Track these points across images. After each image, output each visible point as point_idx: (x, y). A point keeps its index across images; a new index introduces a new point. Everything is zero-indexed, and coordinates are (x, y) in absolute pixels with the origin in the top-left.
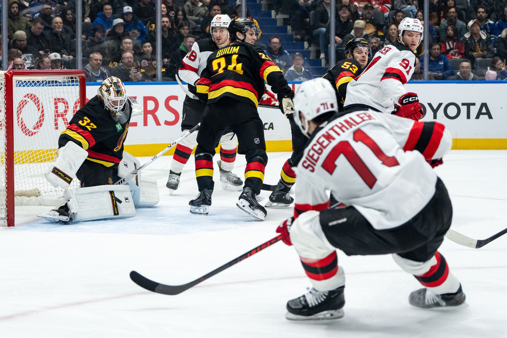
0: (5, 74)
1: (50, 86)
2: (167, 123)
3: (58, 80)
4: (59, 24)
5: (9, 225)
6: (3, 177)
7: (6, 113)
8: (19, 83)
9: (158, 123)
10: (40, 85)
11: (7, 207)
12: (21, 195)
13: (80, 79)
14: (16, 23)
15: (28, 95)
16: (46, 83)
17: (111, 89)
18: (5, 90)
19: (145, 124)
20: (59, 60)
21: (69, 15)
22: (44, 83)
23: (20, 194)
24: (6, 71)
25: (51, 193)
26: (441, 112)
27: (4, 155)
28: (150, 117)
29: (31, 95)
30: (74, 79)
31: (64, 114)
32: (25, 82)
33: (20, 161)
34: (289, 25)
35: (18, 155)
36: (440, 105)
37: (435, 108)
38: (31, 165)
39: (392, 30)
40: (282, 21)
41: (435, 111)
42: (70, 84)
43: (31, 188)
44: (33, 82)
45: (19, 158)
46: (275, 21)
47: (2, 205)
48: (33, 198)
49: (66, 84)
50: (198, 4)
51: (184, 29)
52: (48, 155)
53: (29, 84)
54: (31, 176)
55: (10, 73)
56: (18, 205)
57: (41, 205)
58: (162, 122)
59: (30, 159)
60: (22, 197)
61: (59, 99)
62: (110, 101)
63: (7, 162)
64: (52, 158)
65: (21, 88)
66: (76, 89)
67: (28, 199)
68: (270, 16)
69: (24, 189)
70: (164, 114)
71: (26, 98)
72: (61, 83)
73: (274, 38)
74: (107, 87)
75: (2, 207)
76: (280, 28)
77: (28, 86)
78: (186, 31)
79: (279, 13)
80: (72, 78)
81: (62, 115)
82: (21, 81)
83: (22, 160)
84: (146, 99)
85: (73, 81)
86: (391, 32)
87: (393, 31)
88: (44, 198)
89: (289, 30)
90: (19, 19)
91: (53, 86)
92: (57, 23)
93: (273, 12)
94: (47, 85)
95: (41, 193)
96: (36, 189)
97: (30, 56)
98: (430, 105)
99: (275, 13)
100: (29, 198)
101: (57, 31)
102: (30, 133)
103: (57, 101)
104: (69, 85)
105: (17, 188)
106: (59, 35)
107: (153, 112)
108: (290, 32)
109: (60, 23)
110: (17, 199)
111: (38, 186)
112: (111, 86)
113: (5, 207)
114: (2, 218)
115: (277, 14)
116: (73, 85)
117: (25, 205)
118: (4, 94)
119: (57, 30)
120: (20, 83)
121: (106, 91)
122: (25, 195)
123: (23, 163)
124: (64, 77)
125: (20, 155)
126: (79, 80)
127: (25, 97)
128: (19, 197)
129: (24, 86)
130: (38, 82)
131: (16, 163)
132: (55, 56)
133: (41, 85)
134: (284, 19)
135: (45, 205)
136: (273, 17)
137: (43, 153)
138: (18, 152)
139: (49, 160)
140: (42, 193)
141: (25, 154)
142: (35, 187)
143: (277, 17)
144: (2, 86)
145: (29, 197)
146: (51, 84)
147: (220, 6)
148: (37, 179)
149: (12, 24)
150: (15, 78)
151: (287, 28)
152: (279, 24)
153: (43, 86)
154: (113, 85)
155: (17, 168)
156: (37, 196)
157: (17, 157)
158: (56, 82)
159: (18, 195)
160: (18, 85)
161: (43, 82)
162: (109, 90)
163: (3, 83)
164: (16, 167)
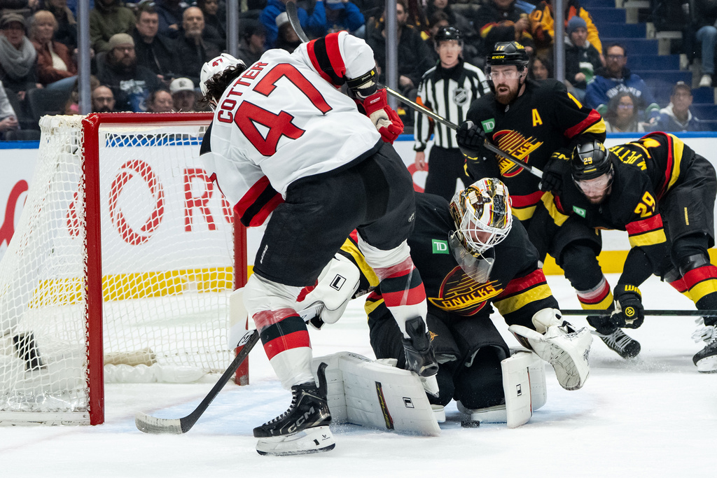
0: (84, 122)
1: (173, 144)
3: (189, 134)
4: (195, 20)
5: (93, 422)
6: (80, 326)
7: (85, 200)
8: (111, 138)
10: (153, 143)
11: (89, 386)
12: (117, 362)
14: (110, 20)
15: (129, 163)
16: (165, 140)
17: (487, 206)
18: (83, 154)
20: (189, 92)
22: (162, 138)
23: (116, 359)
24: (85, 117)
25: (177, 359)
27: (82, 283)
29: (136, 164)
31: (202, 199)
32: (123, 137)
33: (113, 295)
34: (650, 21)
35: (111, 282)
38: (137, 302)
43: (138, 348)
44: (140, 137)
45: (112, 289)
47: (80, 381)
48: (141, 368)
52: (170, 283)
53: (130, 141)
54: (138, 325)
55: (94, 120)
56: (112, 382)
57: (156, 381)
59: (134, 291)
60: (120, 366)
61: (191, 171)
63: (89, 297)
64: (179, 289)
65: (117, 149)
67: (130, 369)
69: (123, 351)
71: (127, 169)
72: (195, 139)
74: (480, 198)
75: (80, 387)
77: (130, 145)
81: (198, 203)
82: (115, 136)
83: (120, 292)
88: (163, 368)
89: (650, 32)
90: (115, 12)
91: (180, 144)
92: (191, 19)
94: (168, 142)
95: (157, 358)
96: (146, 350)
97: (140, 86)
100: (133, 368)
101: (191, 35)
102: (135, 239)
103: (187, 174)
105: (109, 349)
106: (197, 43)
108: (652, 35)
109: (198, 18)
110: (108, 370)
111: (151, 345)
112: (489, 201)
113: (86, 386)
114: (80, 409)
117: (125, 382)
118: (81, 162)
119: (192, 32)
120: (114, 139)
121: (475, 206)
122: (125, 362)
123: (121, 298)
125: (115, 284)
127: (124, 167)
128: (113, 367)
129: (121, 145)
130: (150, 137)
131: (107, 299)
132: (181, 85)
133: (156, 143)
134: (640, 10)
135: (165, 382)
136: (619, 5)
137: (161, 277)
138: (110, 277)
139: (171, 291)
140: (160, 358)
141: (125, 281)
142: (144, 346)
143: (626, 5)
144: (77, 146)
145: (133, 365)
146: (175, 141)
148: (149, 329)
149: (102, 22)
150: (104, 131)
151: (645, 28)
153: (160, 144)
154: (492, 199)
155: (109, 309)
156: (149, 364)
157: (109, 287)
158: (185, 137)
159: (111, 362)
160: (110, 144)
161: (159, 136)
162: (482, 206)
163: (79, 139)
164: (106, 306)
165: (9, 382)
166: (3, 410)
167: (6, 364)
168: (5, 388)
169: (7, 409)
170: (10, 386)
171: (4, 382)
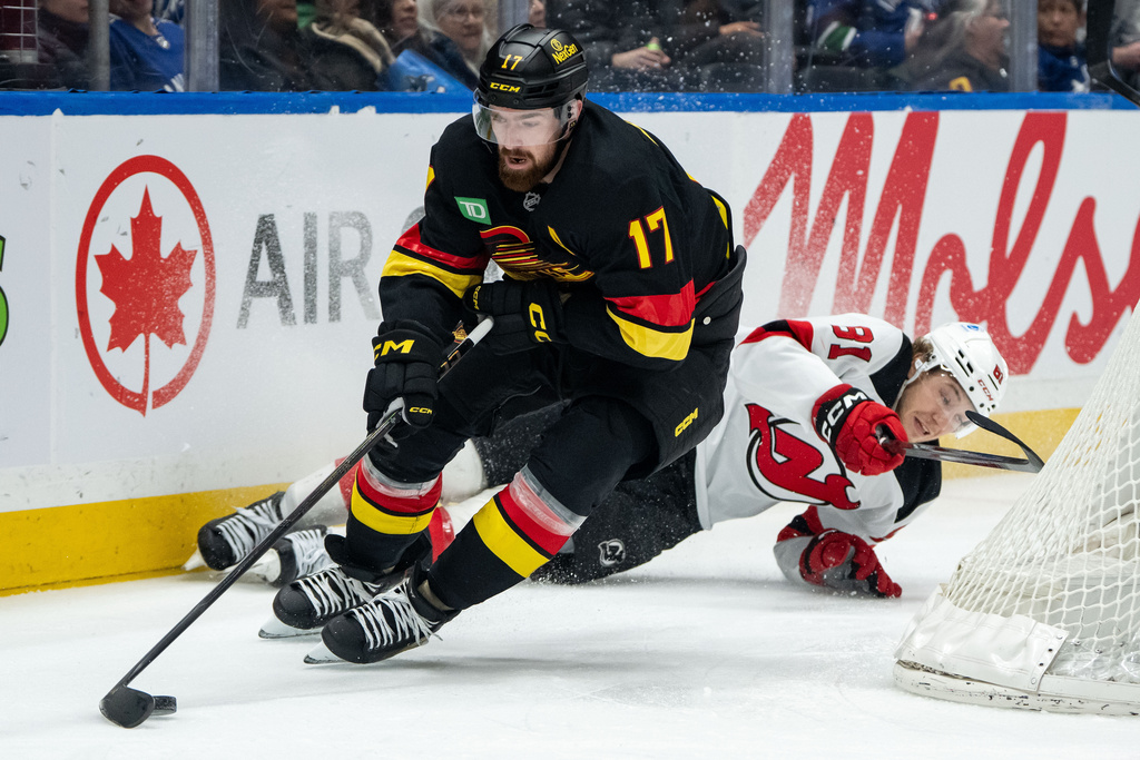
165: (1126, 621)
166: (1112, 679)
167: (1123, 579)
168: (1119, 631)
169: (1121, 677)
170: (1130, 630)
171: (1116, 618)
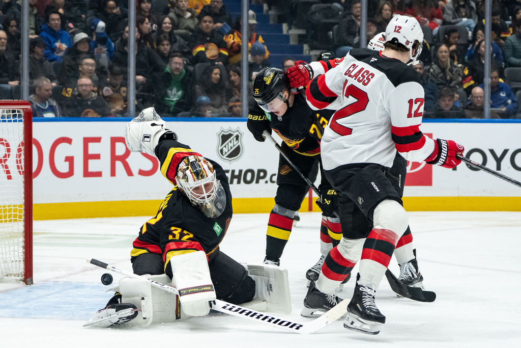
2: (142, 173)
4: (3, 40)
9: (130, 173)
13: (25, 113)
17: (188, 172)
19: (113, 173)
21: (12, 26)
26: (506, 162)
28: (119, 164)
30: (17, 113)
31: (3, 159)
34: (306, 43)
36: (505, 152)
37: (499, 155)
39: (441, 52)
40: (297, 38)
41: (499, 160)
42: (12, 119)
46: (287, 37)
49: (6, 119)
50: (185, 15)
51: (164, 45)
58: (135, 171)
62: (191, 190)
66: (20, 127)
68: (281, 31)
70: (138, 162)
73: (287, 60)
76: (293, 47)
78: (166, 47)
79: (293, 27)
80: (14, 111)
81: (1, 161)
84: (114, 140)
85: (15, 116)
86: (440, 54)
87: (444, 54)
89: (306, 50)
92: (1, 39)
93: (285, 27)
98: (492, 151)
99: (287, 28)
104: (10, 121)
107: (123, 158)
108: (307, 52)
112: (188, 168)
115: (290, 29)
116: (15, 121)
124: (4, 111)
126: (22, 114)
134: (300, 36)
136: (285, 32)
143: (290, 32)
147: (213, 17)
151: (302, 48)
152: (293, 42)
154: (189, 167)
